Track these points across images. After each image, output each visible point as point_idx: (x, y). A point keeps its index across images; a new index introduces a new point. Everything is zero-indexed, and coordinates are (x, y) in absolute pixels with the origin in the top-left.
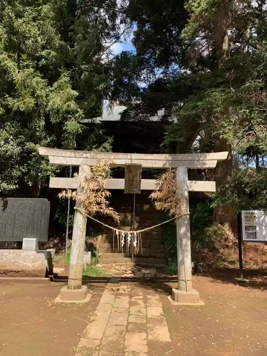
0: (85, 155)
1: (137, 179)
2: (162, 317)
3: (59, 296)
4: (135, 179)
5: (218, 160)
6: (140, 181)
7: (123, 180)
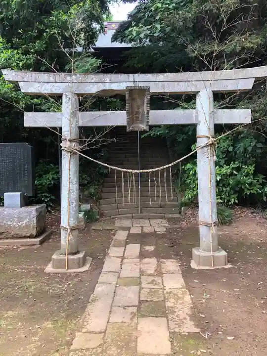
0: (68, 78)
1: (143, 110)
2: (183, 290)
3: (51, 262)
4: (140, 110)
5: (256, 78)
6: (148, 113)
7: (124, 113)
